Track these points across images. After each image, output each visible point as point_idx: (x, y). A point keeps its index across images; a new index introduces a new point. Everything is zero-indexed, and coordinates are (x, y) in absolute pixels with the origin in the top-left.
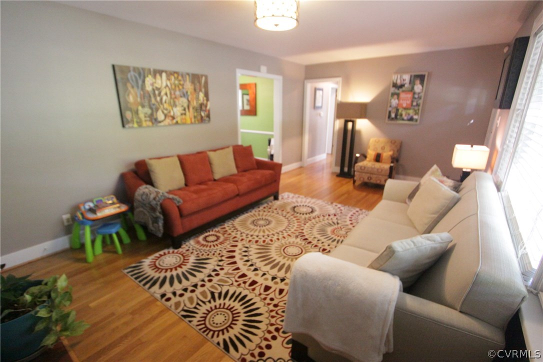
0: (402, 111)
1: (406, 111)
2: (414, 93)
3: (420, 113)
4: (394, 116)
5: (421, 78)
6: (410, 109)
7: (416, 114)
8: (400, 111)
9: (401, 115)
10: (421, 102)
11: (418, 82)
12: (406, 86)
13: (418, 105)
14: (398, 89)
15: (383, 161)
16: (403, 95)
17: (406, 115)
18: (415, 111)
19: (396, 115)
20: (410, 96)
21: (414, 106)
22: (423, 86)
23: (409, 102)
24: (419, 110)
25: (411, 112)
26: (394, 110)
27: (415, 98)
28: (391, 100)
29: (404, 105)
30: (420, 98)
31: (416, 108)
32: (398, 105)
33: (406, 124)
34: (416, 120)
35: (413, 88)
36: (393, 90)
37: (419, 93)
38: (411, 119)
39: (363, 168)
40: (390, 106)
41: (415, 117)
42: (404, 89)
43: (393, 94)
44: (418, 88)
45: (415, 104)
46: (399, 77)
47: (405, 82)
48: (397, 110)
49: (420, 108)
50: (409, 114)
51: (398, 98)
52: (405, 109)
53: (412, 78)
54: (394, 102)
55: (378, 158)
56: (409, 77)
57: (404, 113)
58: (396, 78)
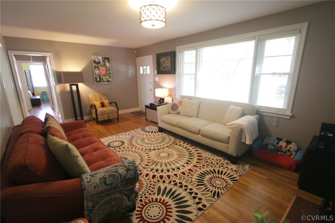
0: (102, 77)
1: (105, 77)
2: (106, 67)
3: (112, 78)
4: (99, 80)
5: (108, 59)
6: (106, 76)
7: (110, 78)
8: (101, 77)
9: (103, 79)
10: (110, 71)
11: (107, 61)
12: (101, 63)
13: (110, 73)
14: (98, 65)
15: (106, 106)
16: (100, 68)
17: (105, 79)
18: (109, 76)
19: (100, 79)
20: (104, 68)
21: (108, 74)
22: (110, 64)
23: (105, 72)
24: (111, 76)
25: (107, 77)
26: (98, 77)
27: (108, 70)
28: (95, 70)
29: (103, 74)
30: (110, 70)
31: (109, 75)
32: (99, 73)
33: (106, 84)
34: (111, 82)
35: (105, 64)
36: (94, 65)
37: (109, 67)
38: (108, 81)
39: (103, 112)
40: (95, 74)
41: (110, 80)
42: (100, 64)
43: (95, 67)
44: (107, 64)
45: (108, 73)
46: (96, 57)
47: (100, 61)
48: (100, 76)
49: (111, 75)
50: (107, 79)
51: (99, 69)
52: (104, 75)
53: (103, 59)
54: (97, 72)
55: (103, 105)
56: (102, 58)
57: (104, 78)
58: (94, 58)
